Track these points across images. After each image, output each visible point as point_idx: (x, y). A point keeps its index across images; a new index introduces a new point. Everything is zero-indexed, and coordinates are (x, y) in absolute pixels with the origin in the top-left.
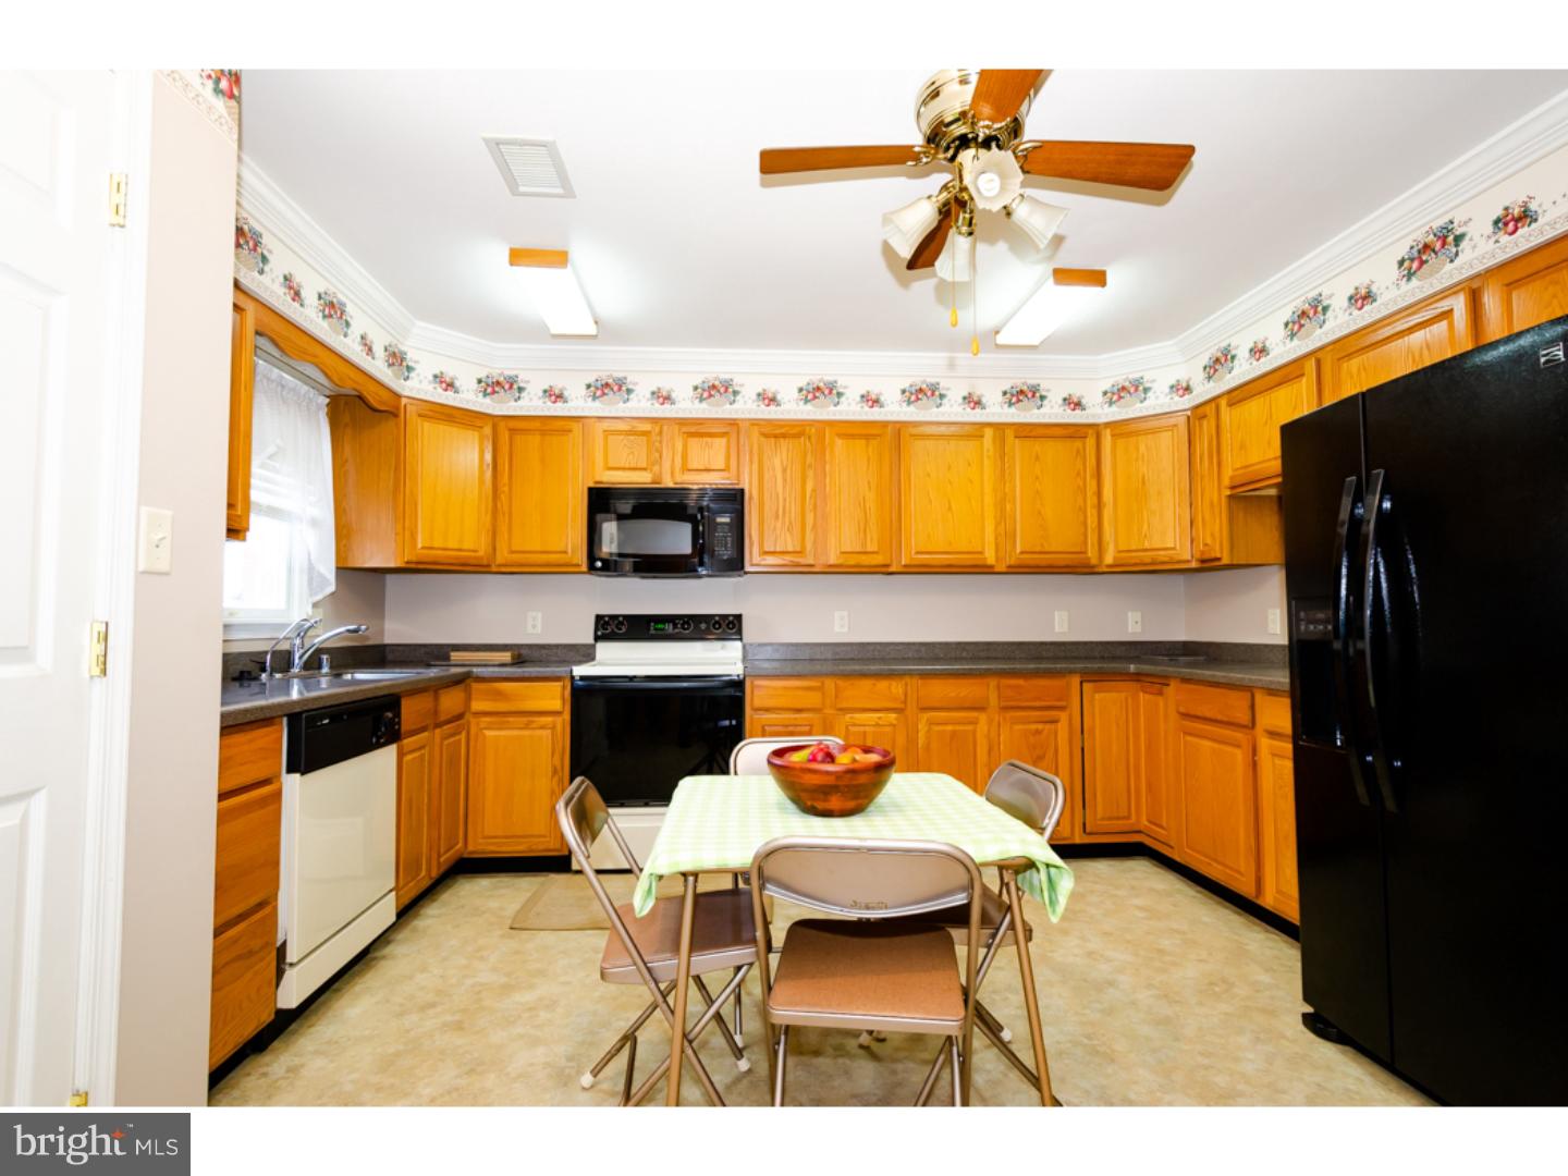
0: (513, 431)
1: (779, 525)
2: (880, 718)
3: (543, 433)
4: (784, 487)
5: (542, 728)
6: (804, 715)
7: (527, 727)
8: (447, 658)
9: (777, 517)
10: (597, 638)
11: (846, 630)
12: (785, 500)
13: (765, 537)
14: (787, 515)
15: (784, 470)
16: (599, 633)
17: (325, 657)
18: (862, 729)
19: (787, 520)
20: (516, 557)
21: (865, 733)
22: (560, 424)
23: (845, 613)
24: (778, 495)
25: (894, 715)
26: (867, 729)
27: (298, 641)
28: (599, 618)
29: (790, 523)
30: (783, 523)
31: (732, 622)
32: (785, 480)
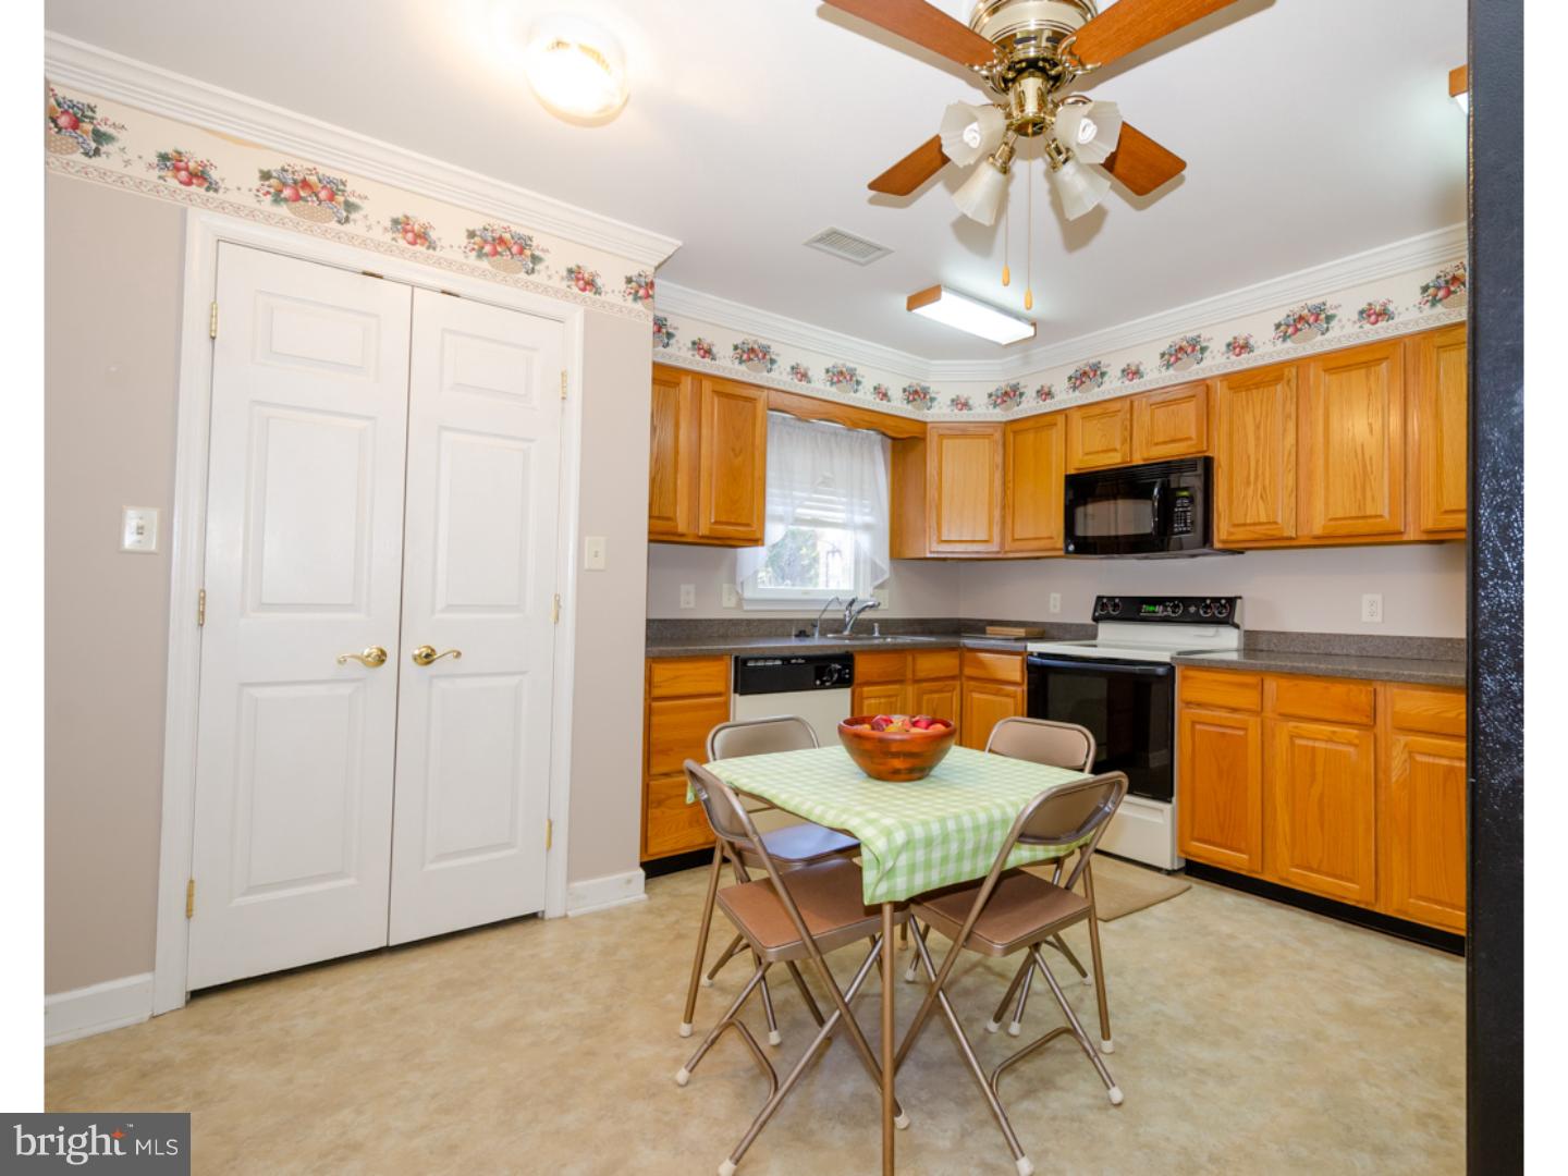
0: (1015, 433)
1: (1250, 491)
2: (1334, 732)
3: (1037, 429)
4: (1257, 446)
5: (1007, 695)
6: (1236, 716)
7: (997, 693)
8: (984, 632)
9: (1248, 483)
10: (1096, 619)
11: (1378, 619)
12: (1257, 462)
13: (1234, 510)
14: (1260, 479)
15: (1258, 427)
16: (1097, 614)
17: (876, 625)
18: (1310, 743)
19: (1260, 487)
20: (1018, 545)
21: (1314, 748)
22: (1048, 419)
23: (1378, 598)
24: (1249, 457)
25: (1355, 732)
26: (1317, 744)
27: (847, 613)
28: (1099, 598)
29: (1264, 488)
30: (1255, 490)
31: (1224, 606)
32: (1257, 438)
